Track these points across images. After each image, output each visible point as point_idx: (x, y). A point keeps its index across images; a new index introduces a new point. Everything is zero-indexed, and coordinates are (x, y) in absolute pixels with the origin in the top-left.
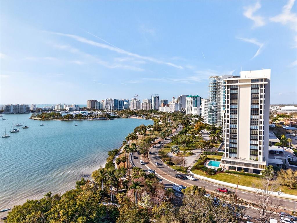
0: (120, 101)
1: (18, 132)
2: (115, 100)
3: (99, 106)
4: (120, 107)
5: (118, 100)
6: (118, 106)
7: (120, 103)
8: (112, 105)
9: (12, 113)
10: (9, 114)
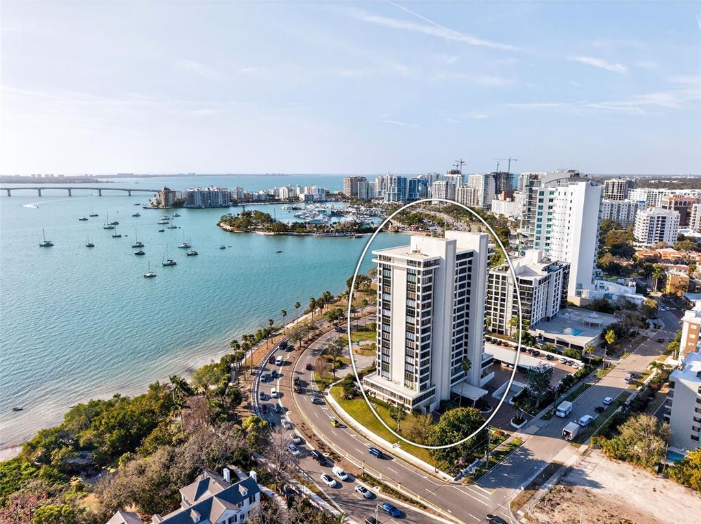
0: (411, 181)
1: (175, 264)
2: (399, 178)
3: (365, 191)
4: (411, 195)
5: (405, 179)
6: (405, 192)
7: (410, 186)
8: (394, 189)
9: (199, 208)
10: (194, 208)
